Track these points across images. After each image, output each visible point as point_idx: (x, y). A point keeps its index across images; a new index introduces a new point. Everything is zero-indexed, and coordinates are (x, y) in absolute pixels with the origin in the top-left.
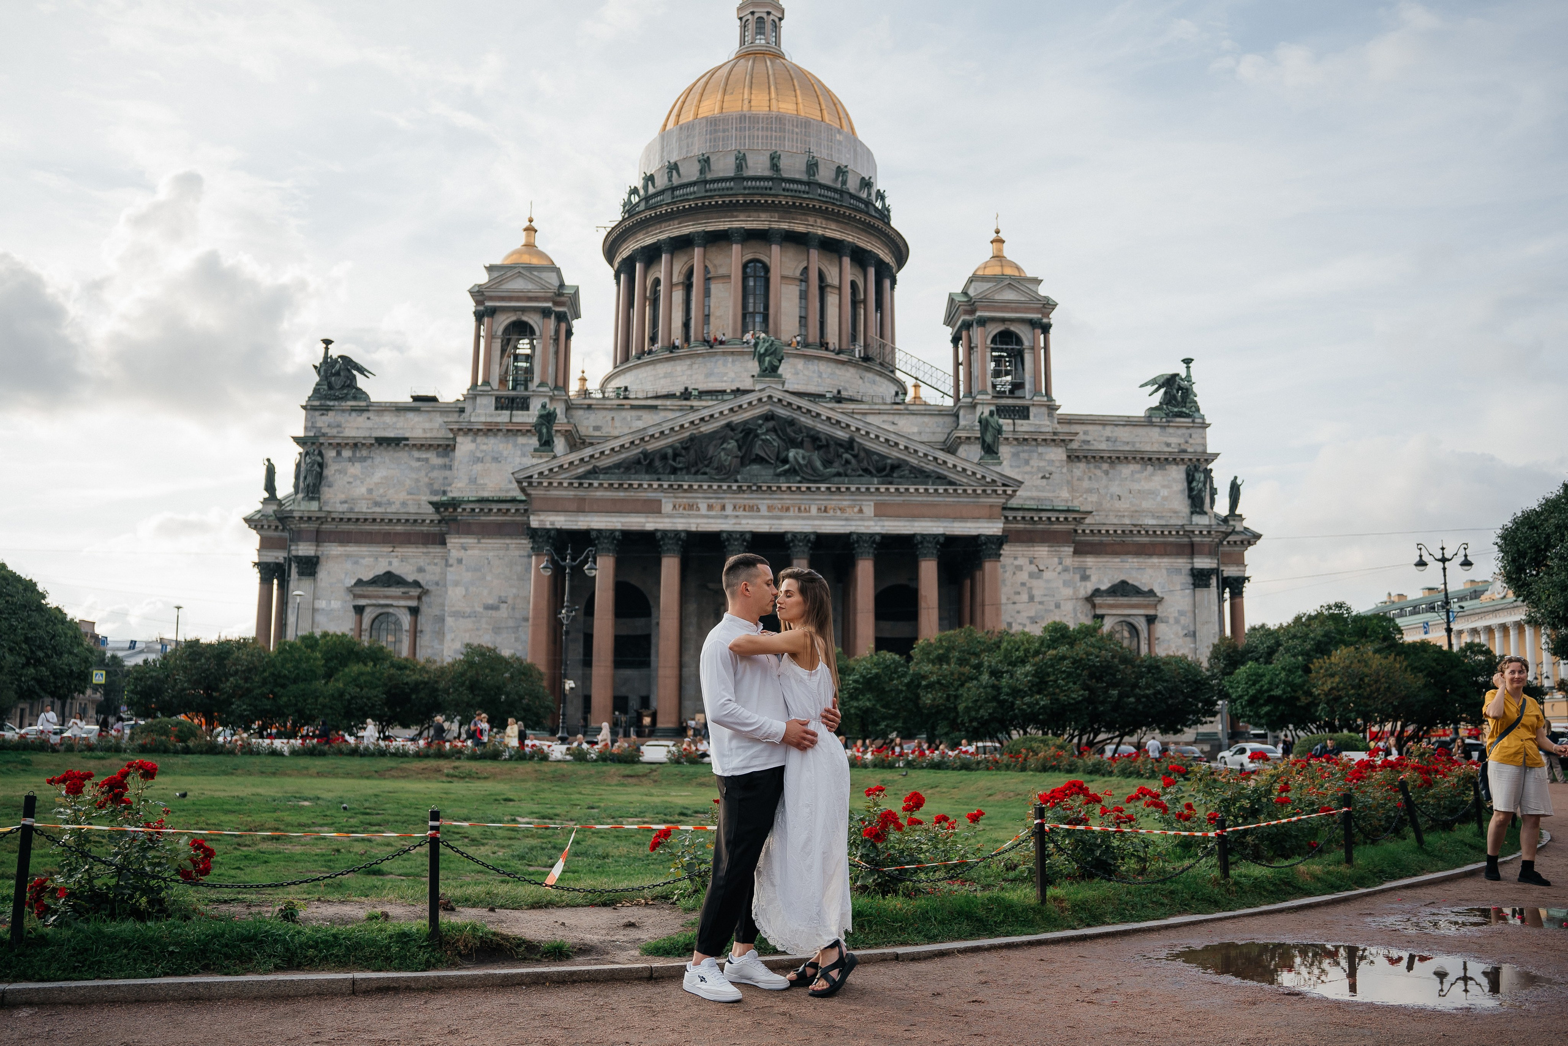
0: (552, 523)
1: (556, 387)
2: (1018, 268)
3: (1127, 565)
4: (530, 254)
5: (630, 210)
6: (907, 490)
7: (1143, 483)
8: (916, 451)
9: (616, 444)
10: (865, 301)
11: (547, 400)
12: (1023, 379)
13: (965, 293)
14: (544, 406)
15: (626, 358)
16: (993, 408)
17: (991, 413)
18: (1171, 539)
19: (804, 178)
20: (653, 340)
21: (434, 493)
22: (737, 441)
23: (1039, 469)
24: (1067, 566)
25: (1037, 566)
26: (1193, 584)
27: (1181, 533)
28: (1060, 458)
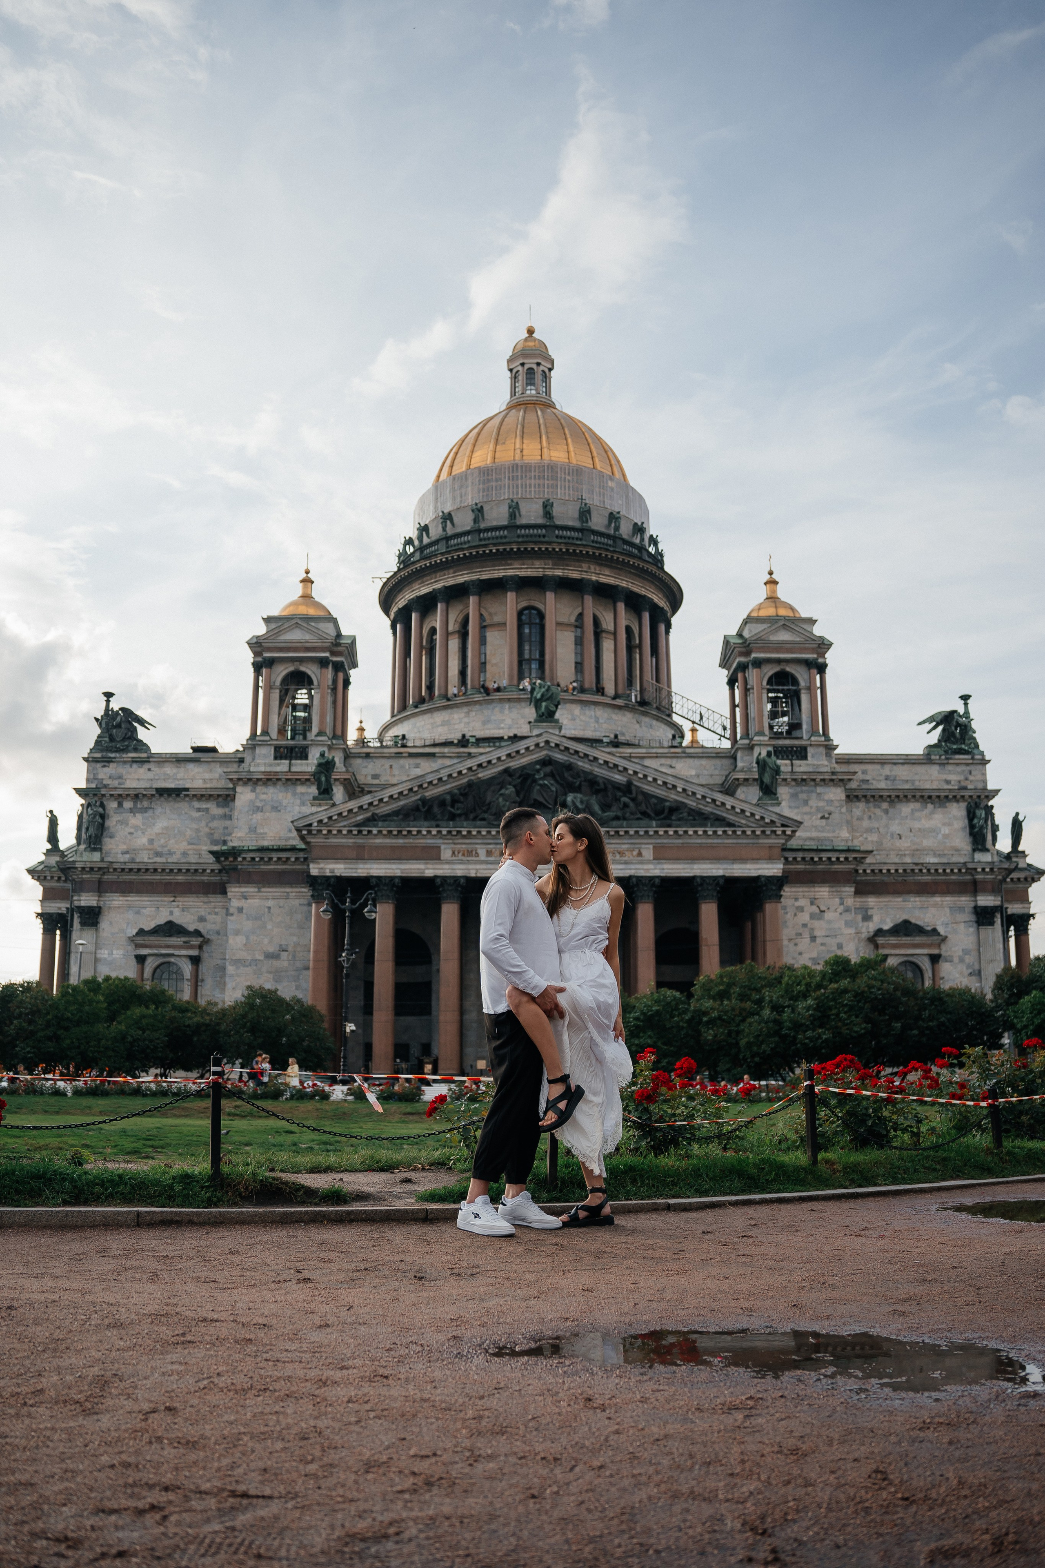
0: (332, 871)
1: (335, 737)
2: (792, 609)
3: (910, 905)
4: (307, 605)
5: (404, 560)
6: (686, 832)
7: (923, 821)
8: (694, 794)
9: (394, 791)
10: (640, 646)
11: (325, 749)
12: (800, 719)
13: (740, 635)
14: (322, 755)
15: (404, 707)
16: (770, 749)
17: (769, 754)
18: (953, 877)
19: (577, 524)
20: (430, 687)
21: (215, 842)
22: (515, 786)
23: (818, 809)
24: (848, 907)
25: (818, 907)
26: (976, 922)
27: (964, 871)
28: (839, 798)
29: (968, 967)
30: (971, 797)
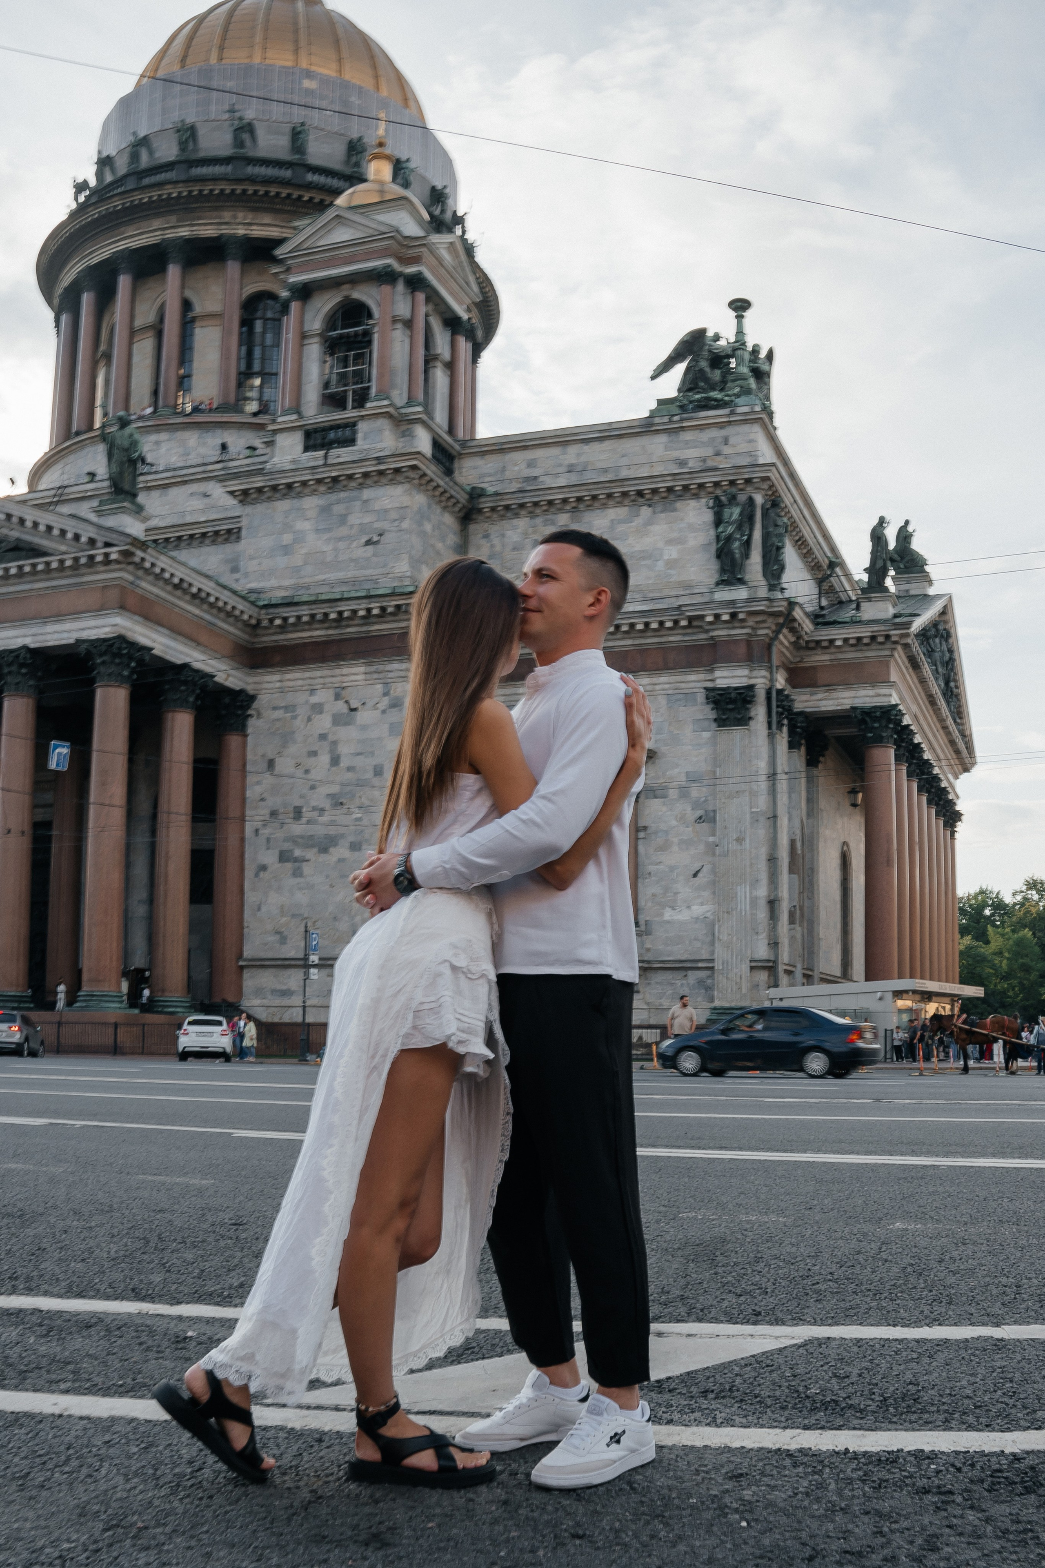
23: (363, 528)
24: (397, 698)
25: (346, 702)
26: (715, 720)
27: (684, 623)
28: (397, 505)
29: (696, 805)
30: (717, 484)
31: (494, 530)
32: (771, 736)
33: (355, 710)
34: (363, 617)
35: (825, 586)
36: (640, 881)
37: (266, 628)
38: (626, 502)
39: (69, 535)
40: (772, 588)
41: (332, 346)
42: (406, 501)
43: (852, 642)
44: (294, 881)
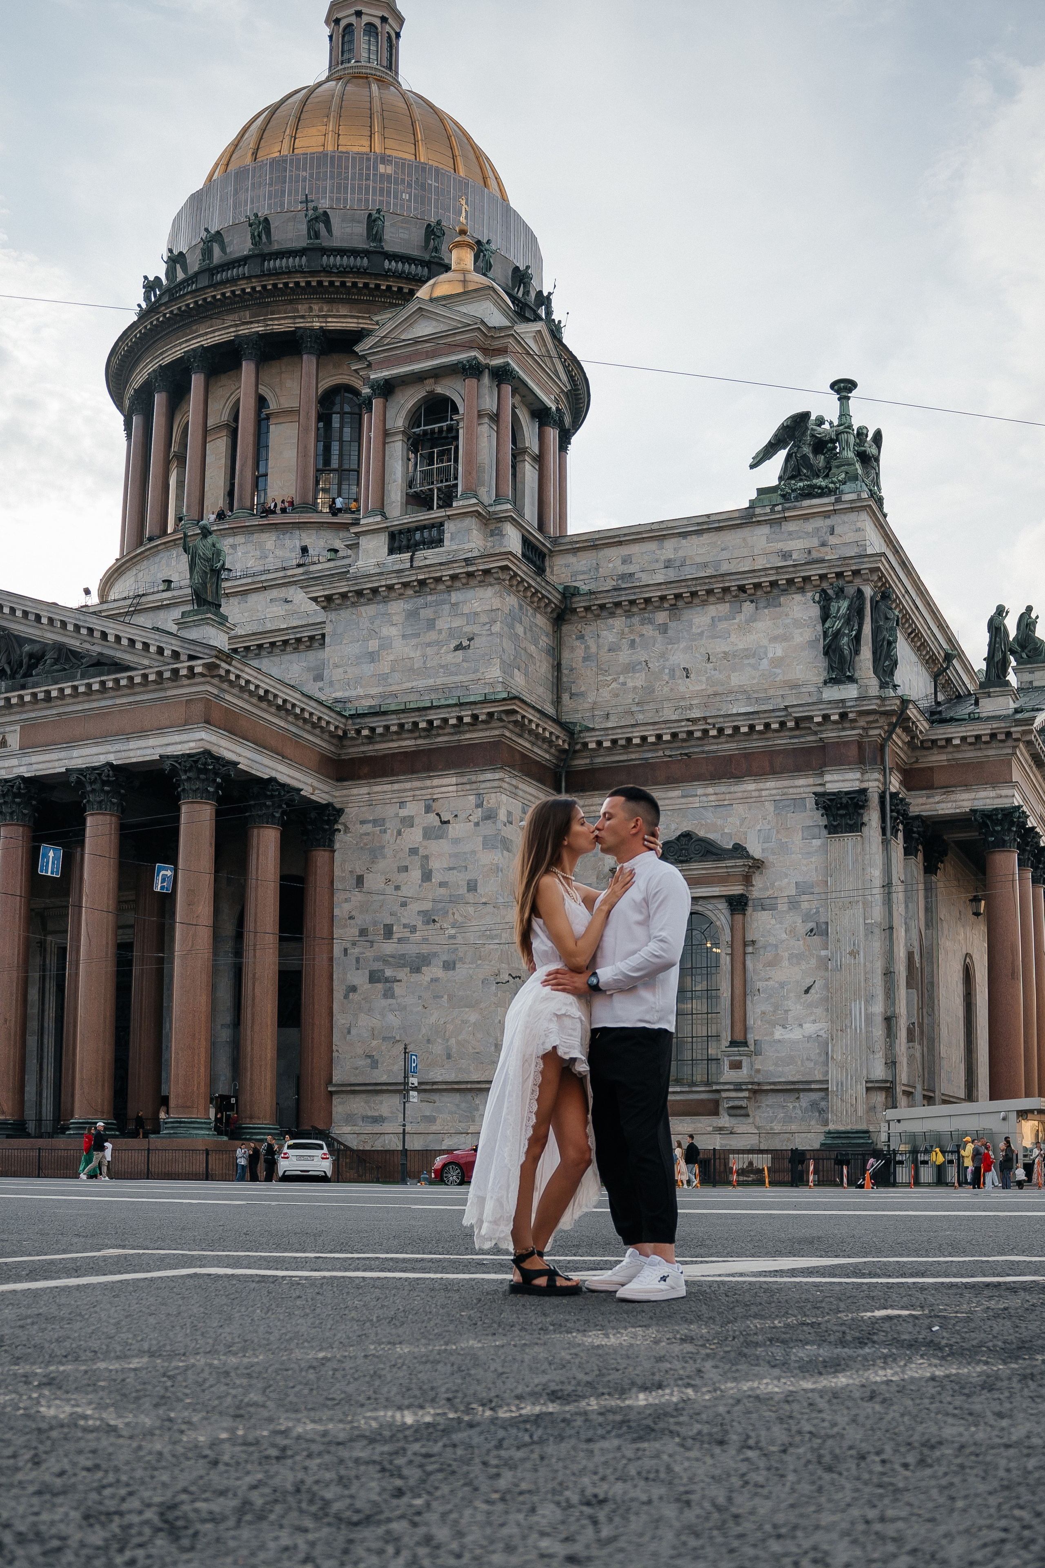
3: (696, 802)
7: (733, 638)
18: (779, 741)
23: (451, 633)
24: (490, 810)
25: (438, 814)
26: (826, 827)
27: (791, 724)
28: (488, 608)
29: (806, 918)
30: (823, 577)
31: (589, 630)
32: (886, 843)
33: (448, 822)
34: (454, 726)
35: (942, 680)
36: (749, 998)
37: (353, 738)
38: (728, 597)
39: (153, 649)
40: (883, 685)
41: (415, 444)
42: (496, 603)
43: (969, 740)
44: (385, 1002)
